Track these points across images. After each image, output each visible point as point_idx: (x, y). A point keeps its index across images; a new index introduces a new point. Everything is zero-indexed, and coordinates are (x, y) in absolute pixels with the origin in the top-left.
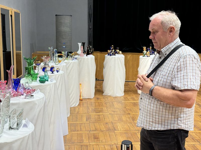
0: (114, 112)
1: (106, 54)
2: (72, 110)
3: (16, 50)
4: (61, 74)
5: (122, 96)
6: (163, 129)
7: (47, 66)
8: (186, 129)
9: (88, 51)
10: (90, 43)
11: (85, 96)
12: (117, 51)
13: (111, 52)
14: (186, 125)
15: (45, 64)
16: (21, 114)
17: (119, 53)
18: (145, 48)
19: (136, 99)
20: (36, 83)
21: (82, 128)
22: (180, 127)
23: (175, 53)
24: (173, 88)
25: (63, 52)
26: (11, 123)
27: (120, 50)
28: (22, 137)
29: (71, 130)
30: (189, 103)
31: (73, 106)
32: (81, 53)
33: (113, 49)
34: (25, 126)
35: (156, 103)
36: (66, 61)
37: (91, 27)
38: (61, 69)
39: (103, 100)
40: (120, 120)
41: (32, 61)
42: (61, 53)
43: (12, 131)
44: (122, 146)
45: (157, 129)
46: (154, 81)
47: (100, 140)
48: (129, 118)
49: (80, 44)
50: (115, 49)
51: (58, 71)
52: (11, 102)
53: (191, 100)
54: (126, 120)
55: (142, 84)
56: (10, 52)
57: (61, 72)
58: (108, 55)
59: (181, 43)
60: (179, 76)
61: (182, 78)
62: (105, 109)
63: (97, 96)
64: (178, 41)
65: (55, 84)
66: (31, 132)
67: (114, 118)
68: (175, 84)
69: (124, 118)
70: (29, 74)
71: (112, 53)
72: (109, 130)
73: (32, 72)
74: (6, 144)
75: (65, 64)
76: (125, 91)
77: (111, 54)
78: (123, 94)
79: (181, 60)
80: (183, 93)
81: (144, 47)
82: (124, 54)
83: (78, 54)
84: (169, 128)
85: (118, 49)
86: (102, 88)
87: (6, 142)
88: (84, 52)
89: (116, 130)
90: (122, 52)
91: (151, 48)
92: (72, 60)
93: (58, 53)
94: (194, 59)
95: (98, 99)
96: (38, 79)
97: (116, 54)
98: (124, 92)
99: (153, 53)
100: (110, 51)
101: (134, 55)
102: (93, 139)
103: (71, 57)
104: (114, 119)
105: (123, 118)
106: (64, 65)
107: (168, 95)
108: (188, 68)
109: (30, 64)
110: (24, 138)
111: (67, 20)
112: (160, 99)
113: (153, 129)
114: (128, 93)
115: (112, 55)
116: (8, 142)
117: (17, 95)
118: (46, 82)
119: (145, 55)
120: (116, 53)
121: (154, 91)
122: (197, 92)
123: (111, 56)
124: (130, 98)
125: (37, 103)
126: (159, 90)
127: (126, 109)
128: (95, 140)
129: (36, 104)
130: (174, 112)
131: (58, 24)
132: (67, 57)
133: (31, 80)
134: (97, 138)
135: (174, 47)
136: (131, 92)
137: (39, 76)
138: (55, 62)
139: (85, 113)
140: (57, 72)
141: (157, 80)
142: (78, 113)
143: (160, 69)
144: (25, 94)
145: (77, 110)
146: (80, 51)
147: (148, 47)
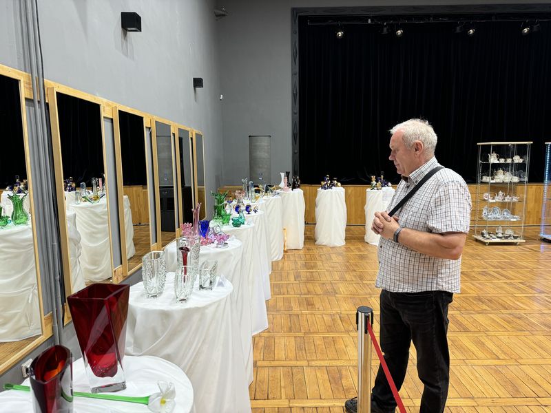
0: (333, 267)
1: (319, 187)
2: (275, 265)
3: (198, 185)
4: (261, 215)
5: (343, 246)
6: (415, 291)
7: (240, 204)
8: (450, 291)
9: (294, 183)
10: (295, 174)
11: (291, 246)
12: (334, 182)
13: (325, 185)
14: (450, 285)
15: (239, 202)
16: (214, 268)
17: (337, 185)
18: (373, 178)
19: (363, 249)
20: (227, 228)
21: (289, 290)
22: (440, 288)
23: (430, 180)
24: (430, 231)
25: (260, 186)
26: (203, 279)
27: (338, 182)
28: (218, 299)
29: (274, 293)
30: (454, 252)
31: (275, 259)
32: (285, 186)
33: (328, 180)
34: (221, 284)
35: (404, 253)
36: (265, 197)
37: (296, 151)
38: (259, 208)
39: (316, 252)
40: (343, 279)
41: (222, 197)
42: (258, 186)
43: (203, 292)
44: (357, 314)
45: (406, 291)
46: (399, 221)
47: (316, 307)
48: (355, 276)
49: (283, 175)
50: (331, 179)
52: (201, 252)
53: (457, 248)
54: (351, 280)
55: (382, 226)
56: (190, 187)
57: (259, 212)
58: (321, 188)
59: (439, 165)
60: (438, 212)
61: (443, 215)
62: (319, 263)
63: (307, 246)
64: (433, 162)
65: (254, 228)
66: (229, 294)
68: (433, 224)
69: (348, 277)
70: (219, 214)
71: (328, 186)
72: (327, 293)
73: (223, 212)
74: (197, 309)
75: (264, 202)
76: (347, 239)
78: (343, 243)
79: (441, 189)
80: (446, 237)
82: (343, 187)
83: (280, 188)
84: (424, 289)
85: (335, 180)
86: (314, 235)
87: (196, 306)
88: (289, 185)
89: (337, 293)
90: (342, 184)
91: (382, 177)
92: (273, 195)
93: (255, 187)
94: (459, 188)
95: (308, 249)
96: (231, 222)
97: (333, 187)
98: (345, 240)
99: (385, 184)
100: (324, 183)
101: (359, 188)
102: (305, 306)
103: (272, 192)
104: (333, 277)
105: (346, 276)
106: (262, 202)
107: (423, 242)
108: (452, 200)
109: (220, 201)
110: (220, 301)
111: (264, 143)
112: (411, 248)
113: (401, 291)
114: (351, 242)
115: (327, 188)
116: (199, 306)
117: (206, 244)
118: (242, 225)
119: (374, 187)
120: (332, 185)
121: (401, 236)
122: (465, 236)
123: (325, 189)
124: (355, 248)
125: (232, 253)
126: (408, 234)
127: (349, 264)
128: (309, 307)
129: (231, 255)
130: (431, 265)
131: (252, 149)
132: (266, 192)
133: (221, 223)
134: (312, 305)
135: (429, 170)
136: (356, 240)
137: (231, 217)
138: (251, 199)
139: (293, 270)
140: (255, 212)
141: (404, 220)
142: (282, 269)
143: (409, 203)
144: (216, 242)
145: (281, 265)
146: (283, 184)
147: (378, 176)
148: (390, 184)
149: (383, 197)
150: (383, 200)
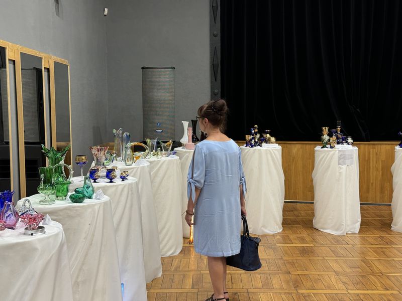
1: (242, 143)
4: (130, 185)
5: (278, 233)
7: (100, 168)
12: (265, 136)
13: (251, 140)
15: (98, 164)
17: (267, 141)
18: (326, 130)
19: (308, 239)
25: (148, 141)
27: (272, 136)
32: (189, 142)
33: (256, 133)
36: (152, 158)
40: (267, 286)
41: (59, 155)
48: (287, 282)
50: (261, 132)
51: (123, 178)
54: (279, 287)
57: (130, 180)
58: (246, 146)
65: (107, 204)
67: (255, 281)
70: (48, 182)
71: (255, 142)
75: (146, 164)
76: (286, 223)
77: (253, 142)
78: (278, 229)
81: (324, 128)
82: (279, 144)
85: (267, 133)
91: (339, 129)
92: (167, 155)
97: (264, 144)
98: (283, 224)
99: (343, 140)
100: (250, 138)
103: (166, 150)
104: (253, 283)
105: (274, 282)
106: (143, 165)
109: (54, 162)
114: (292, 227)
115: (255, 145)
118: (87, 201)
119: (326, 143)
120: (262, 140)
123: (252, 147)
124: (295, 237)
127: (282, 262)
131: (147, 87)
136: (300, 225)
139: (192, 271)
140: (123, 180)
142: (177, 269)
146: (185, 139)
147: (332, 127)
148: (350, 140)
149: (340, 159)
150: (339, 164)
